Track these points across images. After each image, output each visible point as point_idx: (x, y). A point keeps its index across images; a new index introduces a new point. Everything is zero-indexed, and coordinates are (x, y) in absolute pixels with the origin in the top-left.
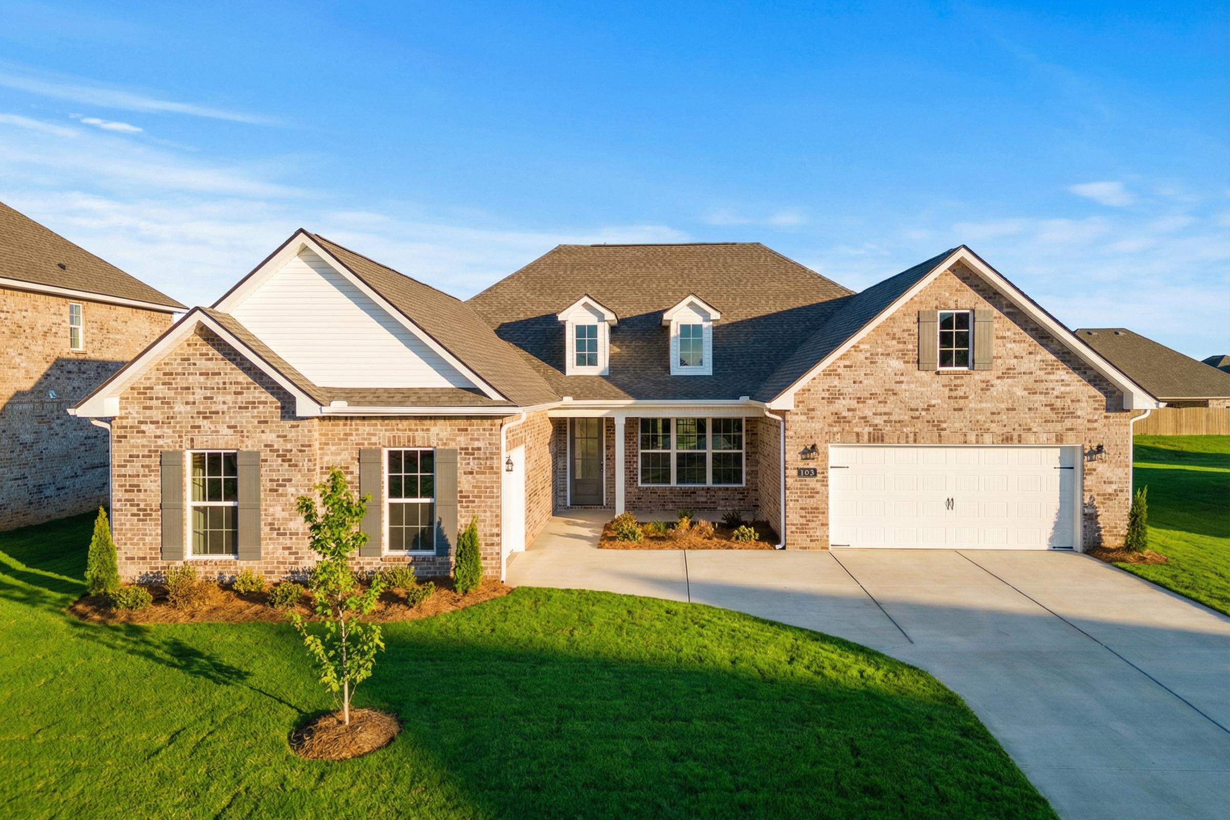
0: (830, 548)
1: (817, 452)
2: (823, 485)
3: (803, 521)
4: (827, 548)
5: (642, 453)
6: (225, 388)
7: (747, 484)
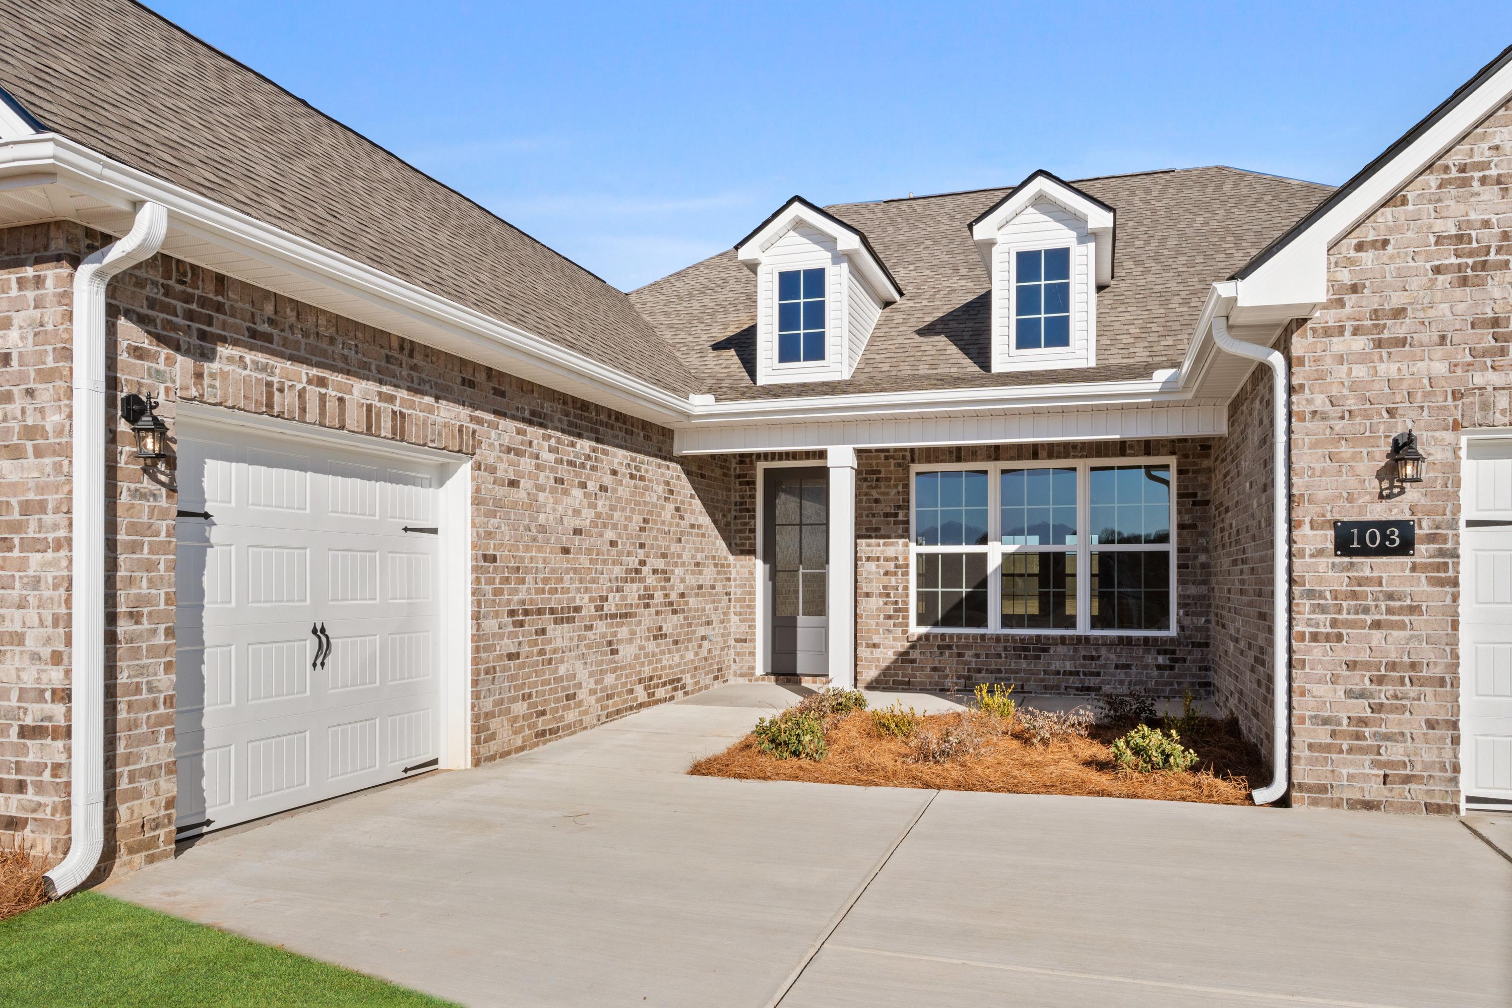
0: (1463, 806)
1: (1417, 459)
2: (1441, 583)
3: (1361, 708)
4: (1457, 809)
5: (919, 555)
7: (1182, 628)
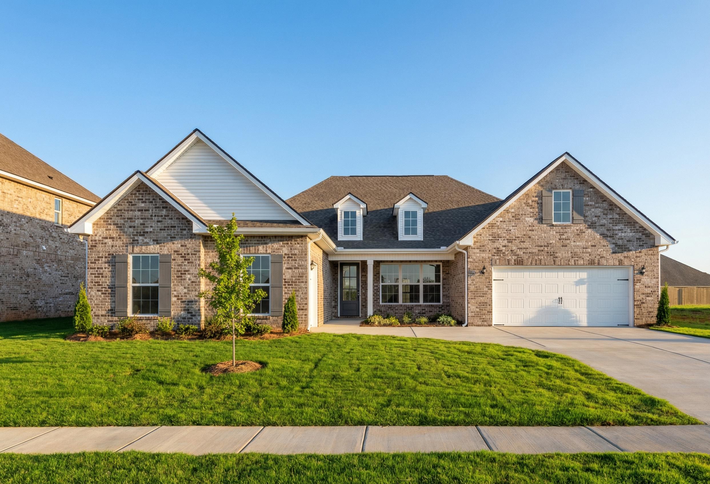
1: (486, 270)
2: (489, 290)
3: (478, 310)
5: (382, 285)
6: (152, 219)
7: (443, 302)
